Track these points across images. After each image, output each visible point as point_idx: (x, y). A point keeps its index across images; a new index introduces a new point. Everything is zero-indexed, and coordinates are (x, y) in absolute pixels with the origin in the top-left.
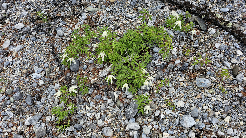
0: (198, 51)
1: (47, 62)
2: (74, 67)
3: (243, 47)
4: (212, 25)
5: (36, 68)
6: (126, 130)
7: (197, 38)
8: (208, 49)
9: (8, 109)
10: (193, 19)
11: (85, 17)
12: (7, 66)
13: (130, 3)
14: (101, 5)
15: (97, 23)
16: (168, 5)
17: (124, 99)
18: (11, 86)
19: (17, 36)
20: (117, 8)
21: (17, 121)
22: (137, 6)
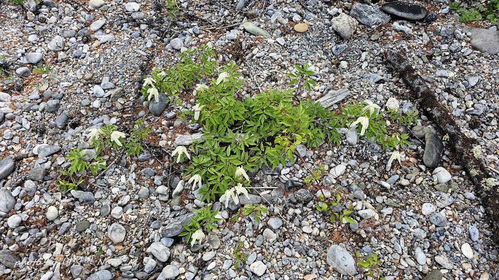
0: (385, 197)
1: (127, 79)
2: (155, 106)
3: (492, 245)
4: (456, 164)
5: (105, 80)
6: (144, 249)
7: (400, 173)
8: (403, 205)
9: (28, 117)
10: (423, 132)
11: (233, 35)
12: (76, 57)
13: (331, 46)
14: (273, 28)
15: (247, 55)
16: (397, 82)
17: (188, 201)
18: (56, 87)
19: (119, 20)
20: (298, 45)
21: (28, 140)
22: (341, 58)
